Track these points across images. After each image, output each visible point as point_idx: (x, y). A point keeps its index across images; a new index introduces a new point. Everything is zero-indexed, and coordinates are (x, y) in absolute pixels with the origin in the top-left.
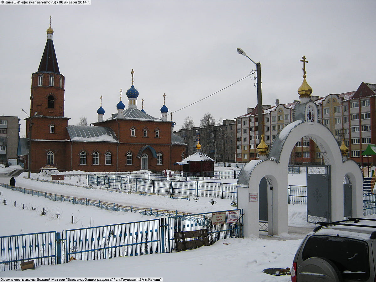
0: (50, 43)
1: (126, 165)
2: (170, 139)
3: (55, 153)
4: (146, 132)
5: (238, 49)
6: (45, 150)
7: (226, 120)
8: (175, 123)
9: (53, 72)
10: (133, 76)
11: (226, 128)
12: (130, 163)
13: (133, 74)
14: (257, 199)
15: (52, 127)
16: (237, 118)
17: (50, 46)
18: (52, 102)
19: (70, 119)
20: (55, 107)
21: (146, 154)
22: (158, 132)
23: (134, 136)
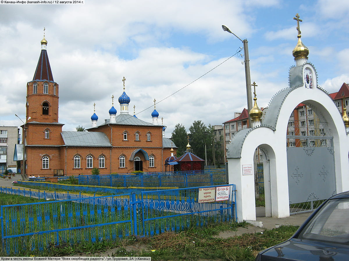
0: (44, 53)
1: (119, 168)
2: (161, 142)
3: (50, 157)
4: (138, 135)
5: (223, 26)
6: (41, 155)
7: (215, 125)
8: (166, 127)
9: (48, 80)
10: (124, 83)
11: (215, 133)
12: (123, 166)
13: (124, 82)
14: (251, 172)
15: (47, 132)
16: (225, 122)
17: (44, 56)
18: (47, 109)
19: (64, 125)
20: (49, 114)
21: (138, 157)
22: (149, 136)
23: (126, 140)
